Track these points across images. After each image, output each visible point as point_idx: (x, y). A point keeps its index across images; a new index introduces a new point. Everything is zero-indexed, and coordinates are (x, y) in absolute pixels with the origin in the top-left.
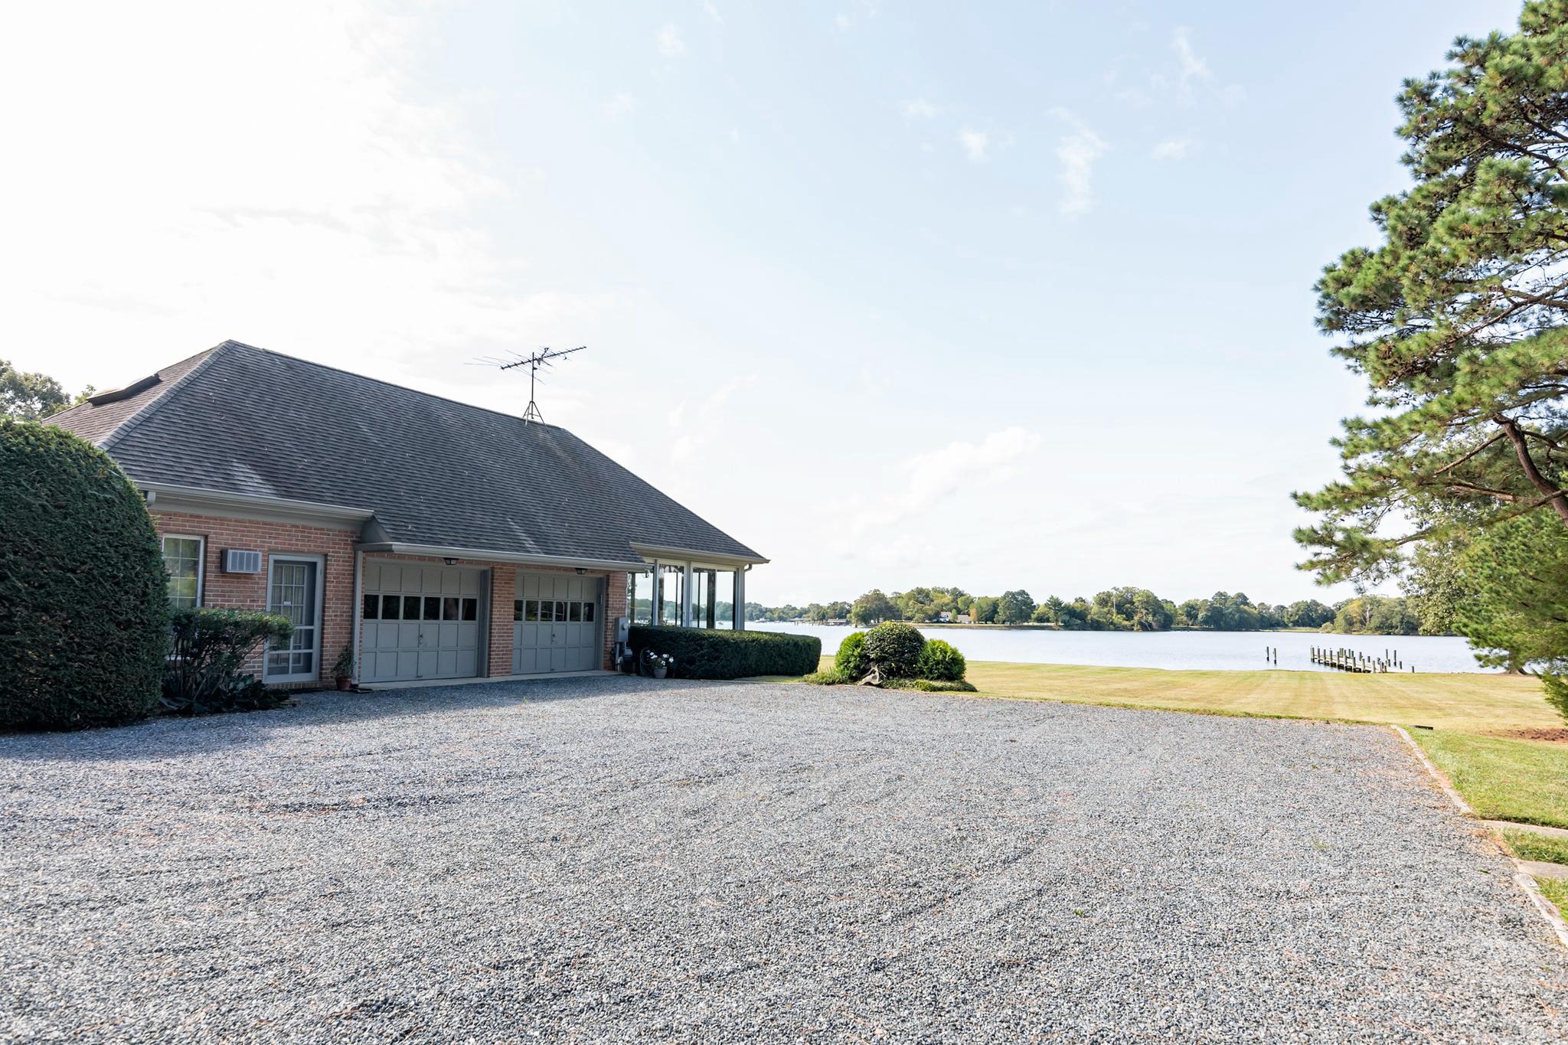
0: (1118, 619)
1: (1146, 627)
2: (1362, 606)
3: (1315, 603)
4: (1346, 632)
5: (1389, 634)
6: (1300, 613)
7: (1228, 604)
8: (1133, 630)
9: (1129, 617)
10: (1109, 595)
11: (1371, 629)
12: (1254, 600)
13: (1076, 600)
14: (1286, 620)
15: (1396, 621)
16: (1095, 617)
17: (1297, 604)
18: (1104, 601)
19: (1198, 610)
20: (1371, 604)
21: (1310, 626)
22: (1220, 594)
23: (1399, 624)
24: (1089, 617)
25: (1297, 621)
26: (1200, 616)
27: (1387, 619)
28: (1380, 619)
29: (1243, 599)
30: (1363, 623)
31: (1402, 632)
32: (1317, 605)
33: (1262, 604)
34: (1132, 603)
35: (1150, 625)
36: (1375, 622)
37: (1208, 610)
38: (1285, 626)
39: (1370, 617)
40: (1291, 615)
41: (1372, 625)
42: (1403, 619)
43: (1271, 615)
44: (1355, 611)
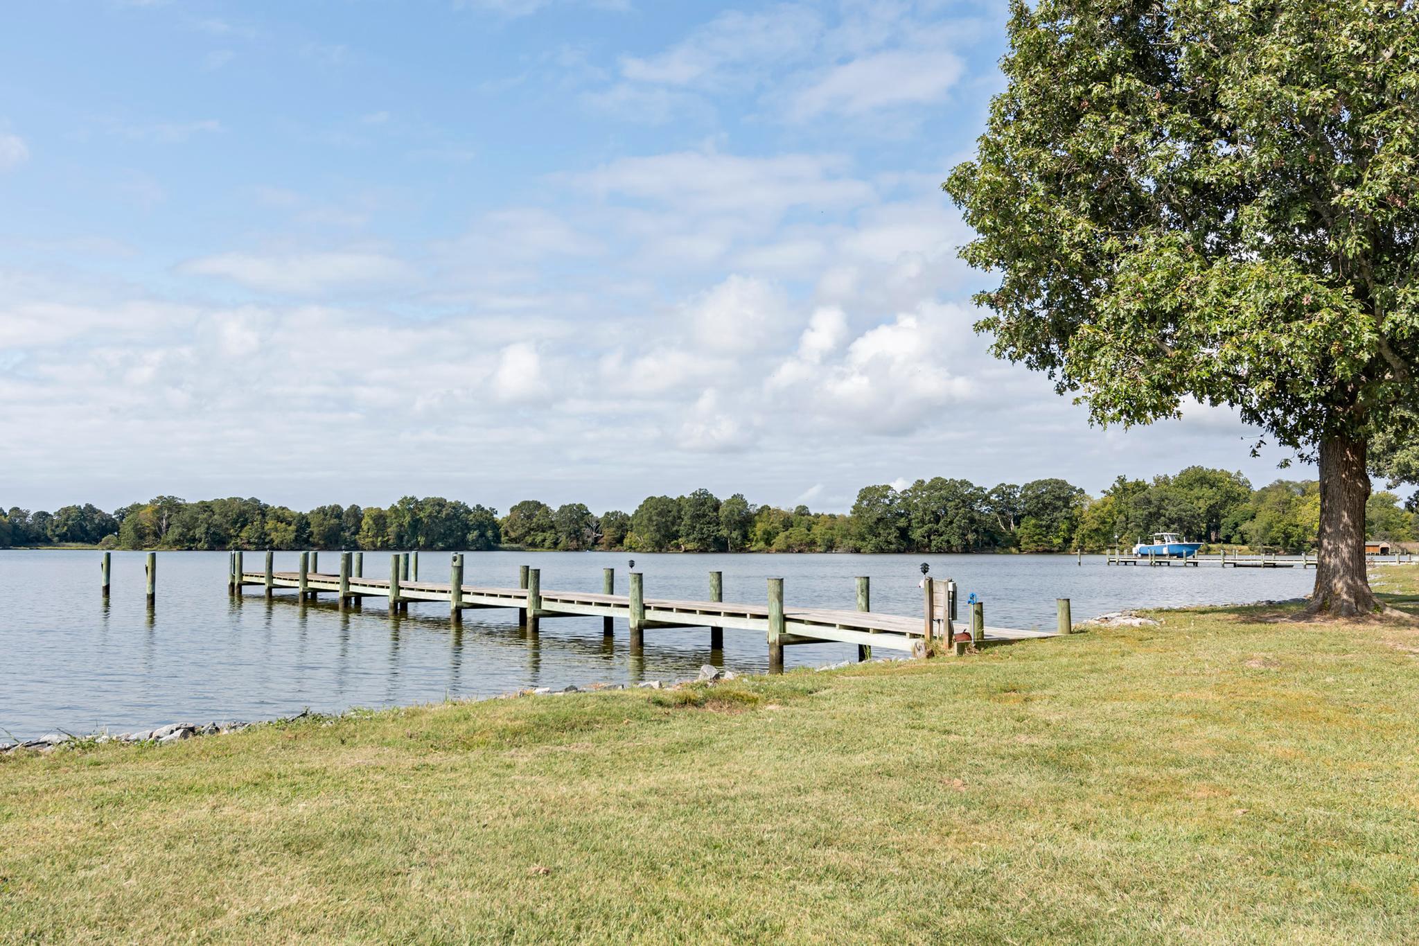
2: (157, 511)
3: (90, 508)
5: (190, 549)
6: (70, 522)
11: (168, 543)
14: (49, 533)
15: (199, 532)
17: (66, 510)
20: (169, 509)
21: (82, 541)
23: (203, 536)
25: (65, 534)
27: (189, 530)
28: (180, 530)
30: (157, 535)
31: (206, 546)
32: (94, 511)
33: (16, 509)
36: (173, 534)
39: (168, 526)
40: (57, 526)
41: (171, 537)
42: (208, 529)
43: (28, 526)
44: (146, 519)
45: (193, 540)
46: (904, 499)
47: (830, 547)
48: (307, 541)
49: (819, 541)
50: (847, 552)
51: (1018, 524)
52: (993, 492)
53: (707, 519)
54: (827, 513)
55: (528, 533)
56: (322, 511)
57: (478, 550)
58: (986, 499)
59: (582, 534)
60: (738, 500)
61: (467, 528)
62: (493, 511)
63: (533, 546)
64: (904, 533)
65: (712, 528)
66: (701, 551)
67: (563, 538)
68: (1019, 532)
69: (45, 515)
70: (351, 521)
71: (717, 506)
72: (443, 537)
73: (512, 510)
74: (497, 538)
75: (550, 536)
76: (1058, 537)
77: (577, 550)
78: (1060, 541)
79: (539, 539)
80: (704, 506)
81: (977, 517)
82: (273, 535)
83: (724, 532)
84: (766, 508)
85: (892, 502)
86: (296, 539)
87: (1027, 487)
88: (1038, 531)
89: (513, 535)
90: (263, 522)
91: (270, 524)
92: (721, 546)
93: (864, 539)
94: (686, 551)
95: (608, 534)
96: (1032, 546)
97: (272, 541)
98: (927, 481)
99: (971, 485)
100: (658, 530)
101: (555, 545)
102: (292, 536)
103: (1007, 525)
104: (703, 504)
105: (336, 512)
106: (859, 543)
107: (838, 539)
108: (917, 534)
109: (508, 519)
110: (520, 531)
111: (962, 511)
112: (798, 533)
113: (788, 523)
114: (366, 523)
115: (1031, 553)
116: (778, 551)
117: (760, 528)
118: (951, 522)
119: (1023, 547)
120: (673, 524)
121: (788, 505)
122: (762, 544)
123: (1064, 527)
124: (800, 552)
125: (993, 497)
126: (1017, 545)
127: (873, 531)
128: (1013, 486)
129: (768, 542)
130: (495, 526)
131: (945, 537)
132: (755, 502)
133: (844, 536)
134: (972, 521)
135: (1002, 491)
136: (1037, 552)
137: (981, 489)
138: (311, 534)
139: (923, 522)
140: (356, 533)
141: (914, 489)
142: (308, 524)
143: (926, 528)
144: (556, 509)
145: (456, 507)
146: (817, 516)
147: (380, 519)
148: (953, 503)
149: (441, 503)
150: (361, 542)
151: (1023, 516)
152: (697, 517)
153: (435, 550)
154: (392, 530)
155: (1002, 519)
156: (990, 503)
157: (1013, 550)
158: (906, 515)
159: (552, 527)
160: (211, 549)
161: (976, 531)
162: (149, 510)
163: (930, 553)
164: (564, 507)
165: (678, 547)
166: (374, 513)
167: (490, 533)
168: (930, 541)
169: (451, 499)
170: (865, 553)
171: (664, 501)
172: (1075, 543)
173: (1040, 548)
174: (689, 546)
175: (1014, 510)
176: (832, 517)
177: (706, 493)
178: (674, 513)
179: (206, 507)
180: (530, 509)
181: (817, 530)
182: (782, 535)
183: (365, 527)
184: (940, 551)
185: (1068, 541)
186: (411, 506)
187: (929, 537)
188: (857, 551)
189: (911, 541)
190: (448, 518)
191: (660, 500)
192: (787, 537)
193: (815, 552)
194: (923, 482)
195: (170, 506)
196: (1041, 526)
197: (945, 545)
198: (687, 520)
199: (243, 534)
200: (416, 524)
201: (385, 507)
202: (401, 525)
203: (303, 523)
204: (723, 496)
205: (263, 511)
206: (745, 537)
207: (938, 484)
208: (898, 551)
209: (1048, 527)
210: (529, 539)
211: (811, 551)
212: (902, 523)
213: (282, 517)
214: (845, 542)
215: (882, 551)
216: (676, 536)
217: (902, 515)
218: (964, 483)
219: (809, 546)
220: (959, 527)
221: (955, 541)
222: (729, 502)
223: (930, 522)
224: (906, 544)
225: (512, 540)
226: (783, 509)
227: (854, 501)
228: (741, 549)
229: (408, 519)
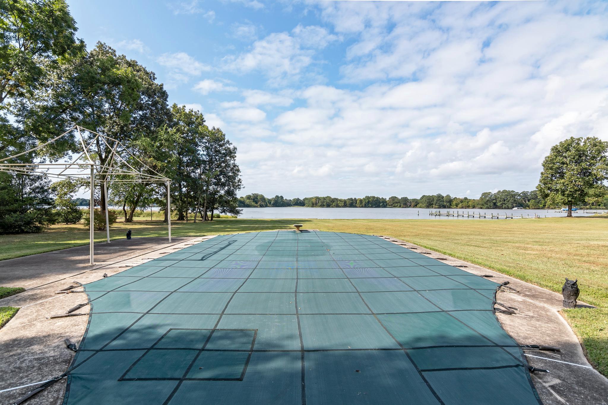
0: (253, 204)
1: (261, 206)
2: (316, 199)
4: (312, 207)
5: (323, 207)
7: (279, 199)
8: (258, 207)
9: (257, 203)
10: (250, 196)
12: (284, 198)
13: (241, 198)
14: (292, 204)
15: (325, 204)
16: (248, 203)
18: (249, 197)
19: (271, 201)
22: (277, 196)
24: (246, 203)
26: (272, 203)
27: (322, 203)
28: (320, 203)
29: (282, 197)
30: (316, 204)
34: (257, 199)
35: (263, 205)
37: (274, 201)
38: (292, 206)
39: (318, 202)
41: (319, 205)
44: (314, 200)
45: (324, 205)
46: (495, 195)
47: (474, 207)
48: (346, 206)
49: (471, 206)
50: (478, 208)
51: (529, 201)
52: (521, 193)
53: (441, 200)
54: (472, 199)
55: (393, 204)
56: (349, 199)
57: (382, 207)
58: (519, 195)
59: (407, 204)
60: (448, 196)
61: (380, 203)
62: (386, 199)
63: (395, 207)
64: (495, 204)
65: (442, 203)
66: (439, 208)
67: (402, 205)
68: (529, 203)
69: (291, 200)
70: (355, 201)
71: (443, 197)
72: (374, 205)
73: (389, 198)
74: (387, 205)
75: (399, 204)
76: (541, 205)
77: (405, 207)
78: (542, 206)
79: (396, 205)
80: (440, 197)
81: (516, 200)
82: (339, 204)
83: (445, 204)
84: (456, 198)
85: (491, 196)
86: (344, 205)
87: (532, 192)
88: (535, 203)
89: (390, 204)
90: (337, 202)
91: (339, 202)
92: (444, 207)
93: (483, 205)
94: (435, 208)
95: (413, 204)
96: (533, 207)
97: (339, 205)
98: (501, 191)
99: (515, 192)
100: (428, 203)
101: (400, 207)
102: (343, 204)
103: (525, 202)
104: (439, 197)
105: (351, 199)
106: (482, 206)
107: (476, 205)
108: (499, 204)
109: (388, 201)
110: (392, 203)
111: (512, 198)
112: (464, 204)
113: (462, 201)
114: (358, 202)
115: (533, 209)
116: (459, 208)
117: (454, 203)
118: (509, 201)
119: (530, 207)
120: (432, 202)
121: (462, 197)
122: (455, 206)
123: (543, 202)
124: (465, 208)
125: (521, 195)
126: (529, 207)
127: (486, 203)
128: (528, 192)
129: (457, 206)
130: (386, 202)
131: (507, 205)
132: (453, 196)
133: (477, 205)
134: (515, 201)
135: (523, 193)
136: (535, 209)
137: (518, 193)
138: (347, 204)
139: (500, 201)
140: (356, 204)
141: (498, 193)
142: (346, 202)
143: (501, 202)
144: (400, 198)
145: (377, 198)
146: (470, 200)
147: (361, 201)
148: (509, 196)
149: (374, 197)
150: (357, 206)
151: (531, 199)
152: (437, 200)
153: (373, 207)
154: (364, 203)
155: (524, 200)
156: (520, 196)
157: (527, 208)
158: (496, 199)
159: (399, 202)
160: (327, 207)
161: (516, 203)
162: (314, 199)
163: (502, 209)
164: (402, 198)
165: (433, 207)
166: (360, 200)
167: (385, 204)
168: (502, 206)
169: (376, 196)
170: (484, 209)
171: (429, 196)
172: (547, 206)
173: (536, 208)
174: (436, 207)
175: (528, 198)
176: (474, 200)
177: (440, 194)
178: (432, 199)
179: (324, 198)
180: (393, 199)
181: (470, 203)
182: (461, 204)
183: (358, 203)
184: (505, 208)
185: (544, 206)
186: (368, 198)
187: (502, 205)
188: (481, 208)
189: (497, 206)
190: (376, 200)
191: (428, 196)
192: (462, 205)
193: (470, 208)
194: (500, 191)
195: (318, 198)
196: (536, 202)
197: (507, 207)
198: (435, 201)
199: (333, 204)
200: (369, 202)
201: (362, 198)
202: (365, 202)
203: (345, 202)
204: (444, 195)
205: (337, 199)
206: (451, 205)
207: (504, 191)
208: (493, 208)
209: (538, 202)
210: (394, 205)
211: (468, 208)
212: (494, 201)
213: (341, 200)
214: (478, 206)
215: (488, 208)
216: (432, 204)
217: (494, 199)
218: (512, 191)
219: (468, 207)
220: (511, 202)
221: (510, 206)
222: (446, 197)
223: (502, 201)
224: (495, 206)
225: (390, 205)
226: (460, 198)
227: (481, 196)
228: (450, 208)
229: (367, 201)
